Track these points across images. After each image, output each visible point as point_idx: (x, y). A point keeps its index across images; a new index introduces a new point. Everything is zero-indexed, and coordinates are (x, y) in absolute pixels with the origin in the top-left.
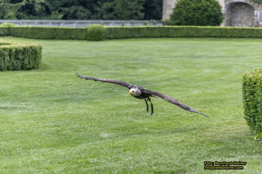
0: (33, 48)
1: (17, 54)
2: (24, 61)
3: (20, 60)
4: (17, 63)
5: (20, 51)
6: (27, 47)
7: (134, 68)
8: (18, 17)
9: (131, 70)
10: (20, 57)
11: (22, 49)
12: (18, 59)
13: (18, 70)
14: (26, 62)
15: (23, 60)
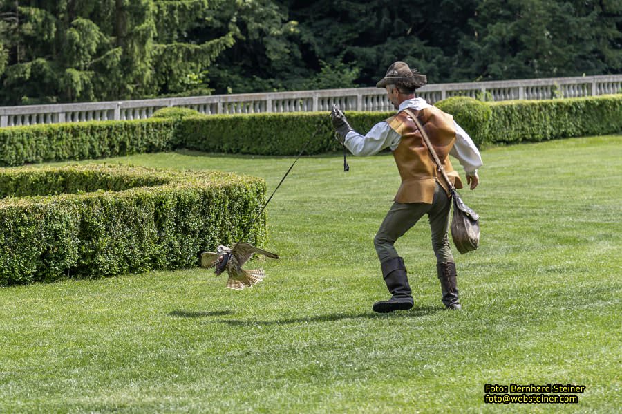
0: (236, 193)
1: (183, 214)
2: (208, 237)
3: (193, 233)
4: (182, 243)
5: (191, 203)
6: (216, 188)
7: (575, 242)
8: (217, 86)
9: (562, 249)
10: (194, 223)
11: (197, 197)
12: (186, 231)
13: (188, 266)
14: (213, 239)
15: (203, 233)
